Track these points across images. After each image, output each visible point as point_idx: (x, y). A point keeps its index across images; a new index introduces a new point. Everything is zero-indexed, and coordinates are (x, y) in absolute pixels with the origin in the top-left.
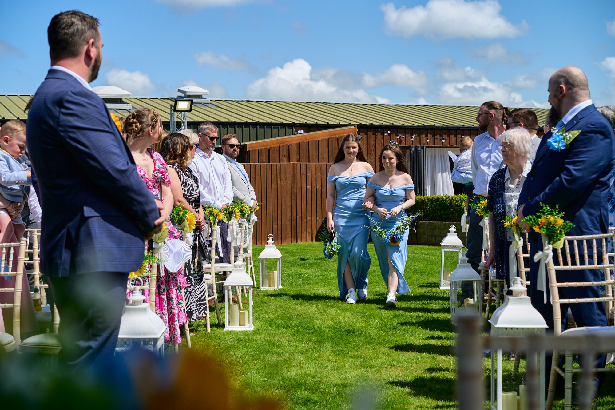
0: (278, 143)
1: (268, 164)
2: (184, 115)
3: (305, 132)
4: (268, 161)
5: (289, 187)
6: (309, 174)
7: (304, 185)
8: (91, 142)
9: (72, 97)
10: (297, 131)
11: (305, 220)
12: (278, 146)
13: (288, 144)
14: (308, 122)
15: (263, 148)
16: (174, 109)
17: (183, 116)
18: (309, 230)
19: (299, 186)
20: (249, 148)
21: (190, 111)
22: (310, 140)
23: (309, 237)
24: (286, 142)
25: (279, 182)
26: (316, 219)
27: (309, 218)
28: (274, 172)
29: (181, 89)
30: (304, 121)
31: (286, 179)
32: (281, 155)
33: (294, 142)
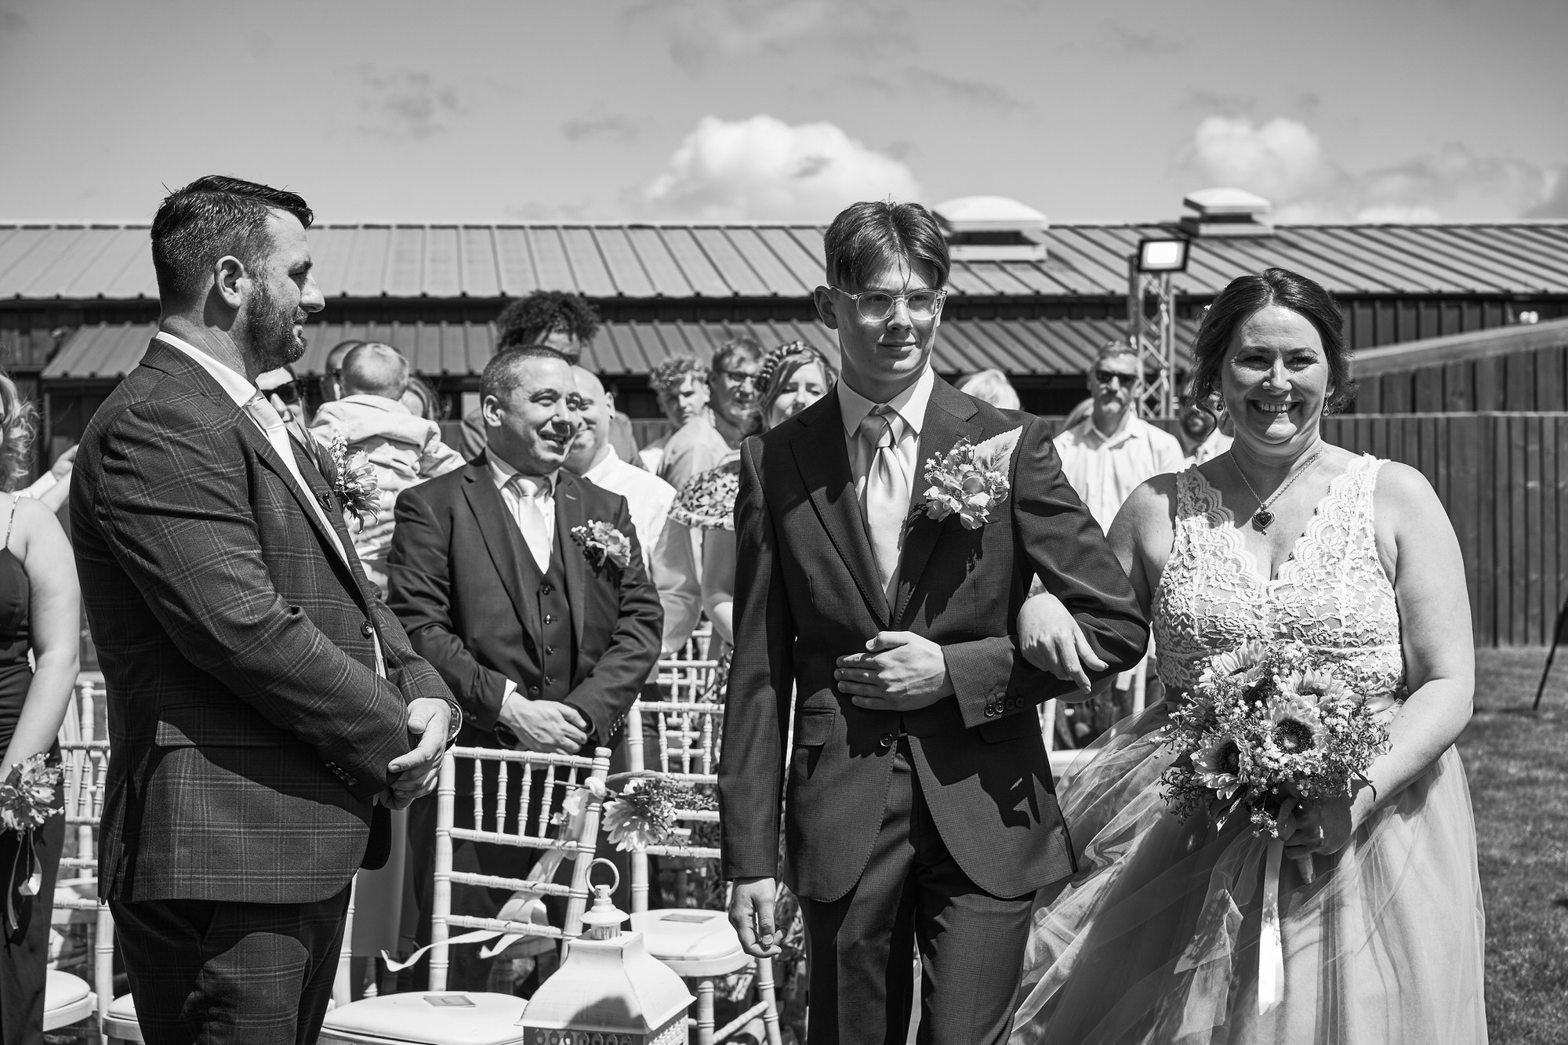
0: (1442, 357)
1: (1412, 420)
2: (1168, 283)
3: (1542, 317)
4: (1409, 407)
5: (1472, 486)
6: (1534, 447)
7: (1518, 478)
8: (164, 546)
9: (130, 424)
10: (1517, 315)
11: (1522, 582)
12: (1439, 363)
13: (1472, 357)
14: (1553, 289)
15: (1396, 370)
16: (1137, 264)
17: (1163, 285)
18: (1535, 611)
19: (1502, 481)
20: (1355, 371)
21: (1183, 268)
22: (1540, 347)
23: (1534, 632)
24: (1466, 352)
25: (1442, 471)
26: (1554, 577)
27: (1534, 576)
28: (1428, 441)
29: (1195, 197)
30: (1541, 285)
31: (1464, 461)
32: (1449, 390)
33: (1490, 353)
